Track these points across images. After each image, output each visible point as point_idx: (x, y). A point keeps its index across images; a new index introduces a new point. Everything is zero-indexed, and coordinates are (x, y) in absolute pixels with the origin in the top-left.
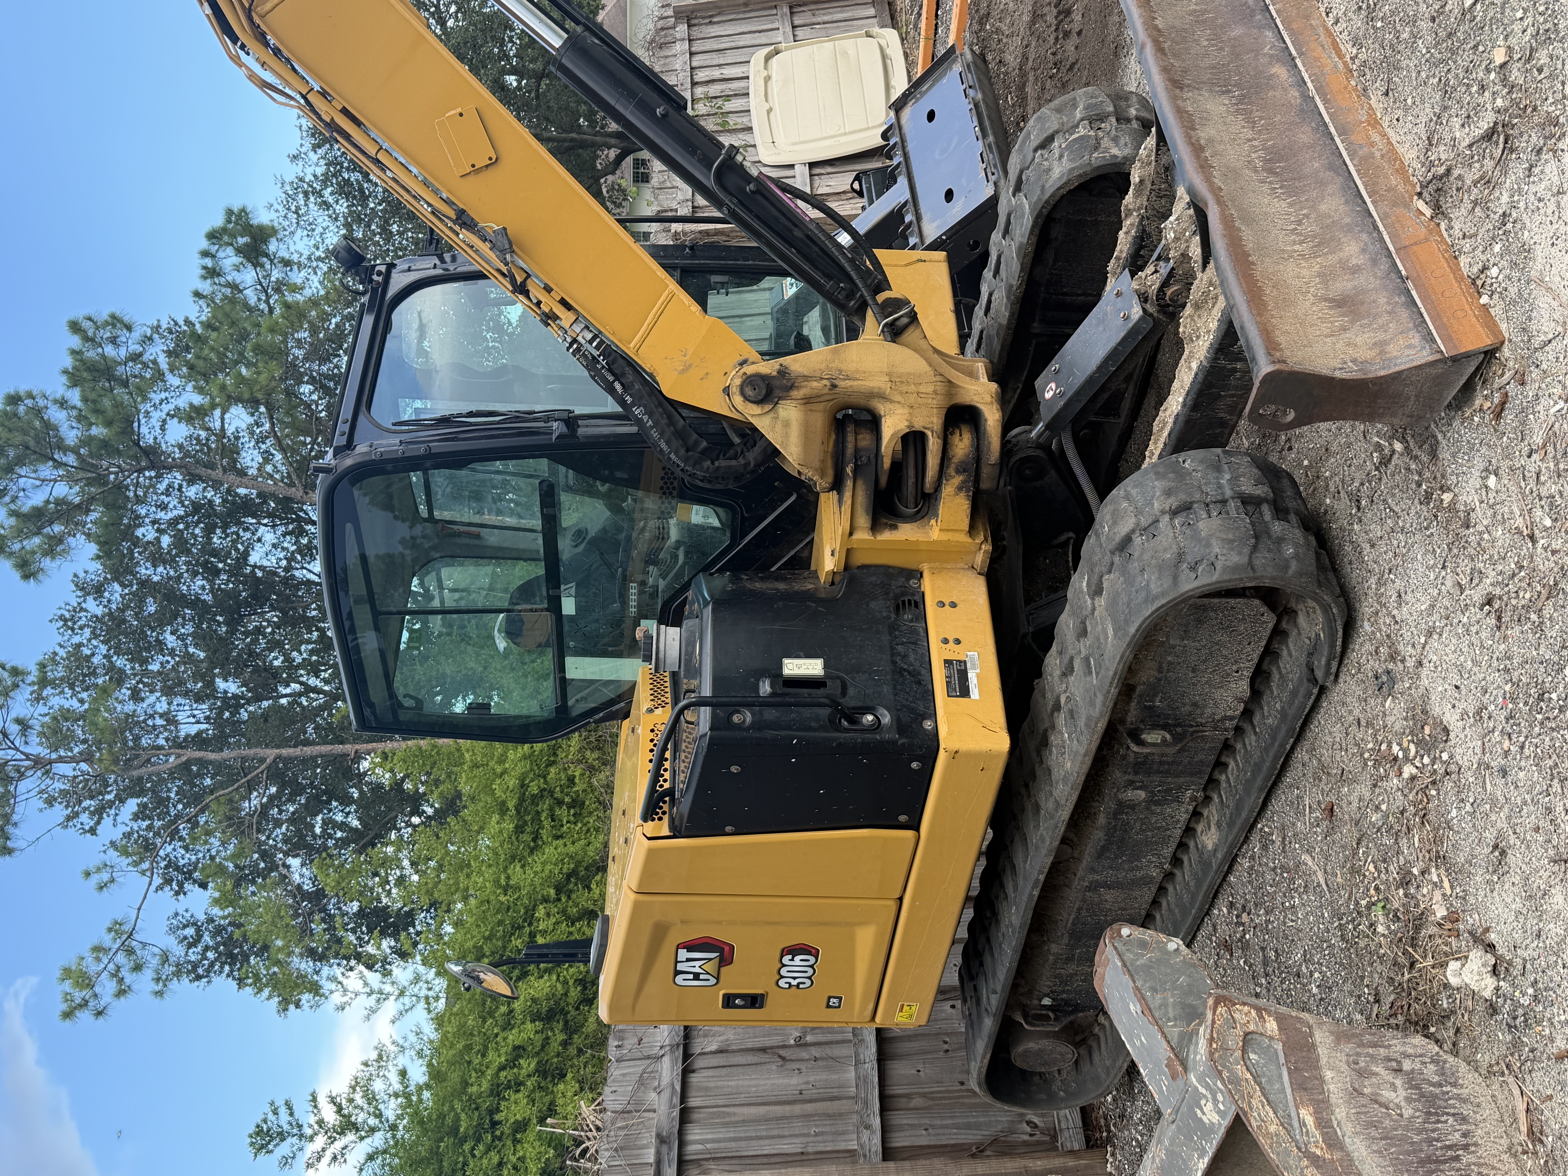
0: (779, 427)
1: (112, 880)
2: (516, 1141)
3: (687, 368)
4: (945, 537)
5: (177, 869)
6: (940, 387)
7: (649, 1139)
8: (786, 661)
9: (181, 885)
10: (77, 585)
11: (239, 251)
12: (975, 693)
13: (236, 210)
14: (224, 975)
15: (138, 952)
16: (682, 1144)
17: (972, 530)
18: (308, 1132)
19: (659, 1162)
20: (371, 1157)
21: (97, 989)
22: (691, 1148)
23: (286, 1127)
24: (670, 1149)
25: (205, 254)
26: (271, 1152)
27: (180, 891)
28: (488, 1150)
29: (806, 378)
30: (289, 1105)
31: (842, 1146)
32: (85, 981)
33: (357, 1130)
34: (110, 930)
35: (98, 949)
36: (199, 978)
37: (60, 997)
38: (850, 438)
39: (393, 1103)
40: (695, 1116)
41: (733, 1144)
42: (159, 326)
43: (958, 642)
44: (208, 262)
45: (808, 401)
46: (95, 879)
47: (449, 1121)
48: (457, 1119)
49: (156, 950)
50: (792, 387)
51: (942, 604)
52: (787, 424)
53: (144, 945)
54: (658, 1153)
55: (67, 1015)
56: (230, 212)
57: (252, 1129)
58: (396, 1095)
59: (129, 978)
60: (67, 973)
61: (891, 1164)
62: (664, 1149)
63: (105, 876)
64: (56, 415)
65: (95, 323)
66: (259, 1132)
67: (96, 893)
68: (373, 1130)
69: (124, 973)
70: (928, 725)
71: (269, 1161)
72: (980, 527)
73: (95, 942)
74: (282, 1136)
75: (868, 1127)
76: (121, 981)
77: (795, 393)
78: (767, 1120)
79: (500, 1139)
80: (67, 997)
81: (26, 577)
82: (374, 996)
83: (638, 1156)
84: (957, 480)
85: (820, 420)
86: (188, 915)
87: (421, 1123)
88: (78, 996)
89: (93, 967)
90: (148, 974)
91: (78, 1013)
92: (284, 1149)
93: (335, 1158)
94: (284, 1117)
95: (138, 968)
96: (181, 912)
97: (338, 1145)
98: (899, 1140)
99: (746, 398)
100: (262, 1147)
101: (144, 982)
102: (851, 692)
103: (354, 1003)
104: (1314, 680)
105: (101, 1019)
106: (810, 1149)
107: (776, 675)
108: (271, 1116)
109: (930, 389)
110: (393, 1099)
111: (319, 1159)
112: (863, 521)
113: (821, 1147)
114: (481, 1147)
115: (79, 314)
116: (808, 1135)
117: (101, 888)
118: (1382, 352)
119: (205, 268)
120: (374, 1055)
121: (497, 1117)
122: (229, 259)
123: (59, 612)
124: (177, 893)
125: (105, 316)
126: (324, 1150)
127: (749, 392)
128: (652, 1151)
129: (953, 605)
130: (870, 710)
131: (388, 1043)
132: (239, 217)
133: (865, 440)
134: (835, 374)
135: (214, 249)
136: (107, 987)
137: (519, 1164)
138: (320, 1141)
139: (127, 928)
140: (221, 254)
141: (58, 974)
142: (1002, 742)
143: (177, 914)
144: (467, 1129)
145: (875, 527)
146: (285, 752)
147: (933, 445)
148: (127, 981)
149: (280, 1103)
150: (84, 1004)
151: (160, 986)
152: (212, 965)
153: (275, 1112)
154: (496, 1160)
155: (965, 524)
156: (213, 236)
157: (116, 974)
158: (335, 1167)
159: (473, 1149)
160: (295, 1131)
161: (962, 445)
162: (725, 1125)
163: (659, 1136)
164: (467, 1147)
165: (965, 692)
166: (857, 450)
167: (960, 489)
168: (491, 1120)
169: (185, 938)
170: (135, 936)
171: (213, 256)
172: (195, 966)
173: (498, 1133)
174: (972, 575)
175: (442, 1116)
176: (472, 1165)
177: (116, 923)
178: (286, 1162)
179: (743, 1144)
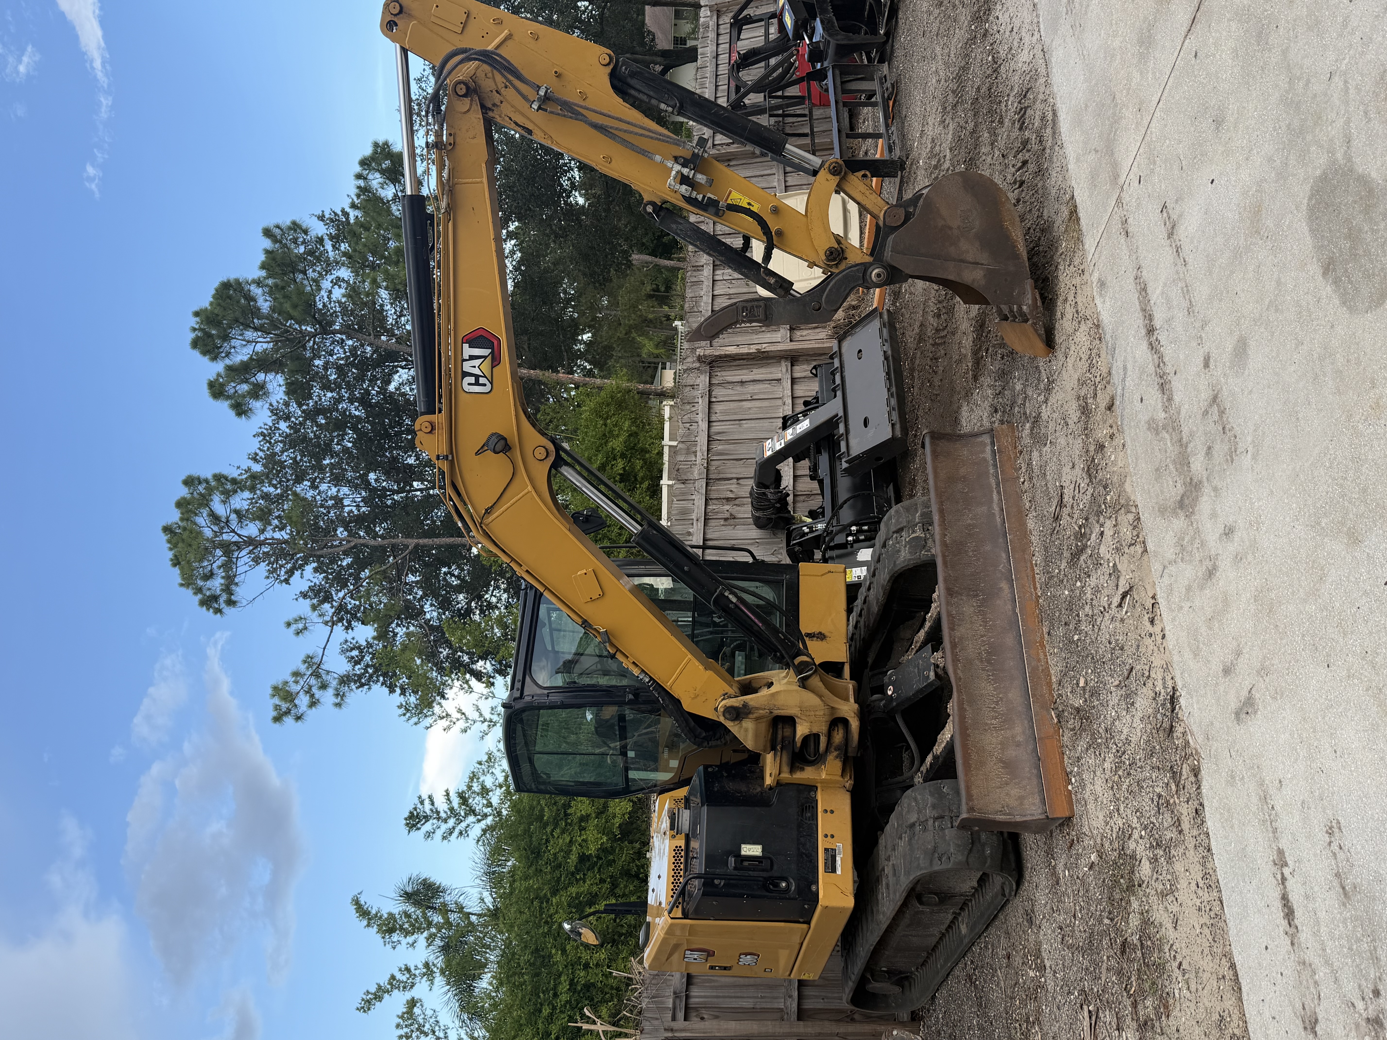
0: (742, 730)
1: (305, 628)
2: (582, 829)
3: (696, 696)
4: (828, 777)
5: (347, 612)
6: (827, 712)
7: (669, 992)
8: (743, 846)
9: (349, 622)
10: (272, 412)
11: (382, 172)
12: (839, 872)
13: (381, 144)
14: (379, 684)
15: (324, 676)
16: (687, 997)
17: (843, 775)
18: (443, 815)
19: (674, 1009)
20: (484, 831)
21: (296, 701)
22: (692, 1000)
23: (429, 812)
24: (681, 1001)
25: (359, 176)
26: (419, 829)
27: (349, 627)
28: (563, 832)
29: (757, 709)
30: (430, 797)
31: (776, 1006)
32: (289, 697)
33: (475, 815)
34: (305, 662)
35: (296, 674)
36: (362, 685)
37: (272, 708)
38: (780, 732)
39: (499, 792)
40: (695, 981)
41: (715, 1000)
42: (323, 216)
43: (832, 836)
44: (361, 183)
45: (757, 719)
46: (294, 627)
47: (537, 812)
48: (542, 810)
49: (336, 676)
50: (750, 713)
51: (826, 811)
52: (746, 730)
53: (328, 672)
54: (674, 1003)
55: (277, 719)
56: (376, 145)
57: (407, 814)
58: (500, 786)
59: (318, 693)
60: (276, 690)
61: (801, 1023)
62: (678, 1001)
63: (301, 626)
64: (257, 291)
65: (282, 230)
66: (411, 816)
67: (294, 637)
68: (486, 816)
69: (314, 690)
70: (814, 888)
71: (418, 835)
72: (848, 771)
73: (293, 668)
74: (427, 818)
75: (790, 997)
76: (312, 696)
77: (751, 716)
78: (735, 986)
79: (570, 825)
80: (277, 707)
81: (239, 414)
82: (486, 723)
83: (663, 1003)
84: (835, 753)
85: (763, 727)
86: (354, 642)
87: (519, 812)
88: (284, 706)
89: (294, 688)
90: (330, 692)
91: (284, 719)
92: (428, 827)
93: (461, 833)
94: (427, 807)
95: (324, 687)
96: (349, 639)
97: (463, 825)
98: (808, 1005)
99: (726, 718)
100: (414, 826)
101: (327, 697)
102: (775, 867)
103: (473, 728)
104: (1004, 895)
105: (300, 722)
106: (758, 1006)
107: (738, 855)
108: (419, 806)
109: (822, 713)
110: (498, 789)
111: (451, 833)
112: (786, 768)
113: (764, 1005)
114: (558, 831)
115: (270, 223)
116: (757, 997)
117: (298, 633)
118: (1021, 804)
119: (359, 187)
120: (485, 758)
121: (569, 811)
122: (376, 180)
123: (260, 431)
124: (347, 628)
125: (288, 223)
126: (454, 828)
127: (728, 716)
128: (671, 1000)
129: (832, 812)
130: (784, 879)
131: (495, 751)
132: (384, 149)
133: (788, 732)
134: (772, 707)
135: (365, 172)
136: (303, 701)
137: (584, 844)
138: (452, 822)
139: (316, 660)
140: (370, 177)
141: (270, 691)
142: (850, 902)
143: (346, 641)
144: (549, 818)
145: (792, 771)
146: (422, 541)
147: (823, 740)
148: (317, 696)
149: (425, 796)
150: (288, 712)
151: (339, 700)
152: (371, 676)
153: (422, 803)
154: (568, 840)
155: (840, 772)
156: (364, 163)
157: (309, 692)
158: (461, 839)
159: (553, 831)
160: (435, 816)
161: (838, 737)
162: (712, 987)
163: (675, 993)
164: (549, 829)
165: (834, 870)
166: (783, 738)
167: (837, 757)
168: (565, 812)
169: (353, 658)
170: (322, 666)
171: (365, 179)
172: (360, 677)
173: (569, 821)
174: (843, 791)
175: (532, 808)
176: (552, 842)
177: (308, 657)
178: (428, 835)
179: (721, 1000)
